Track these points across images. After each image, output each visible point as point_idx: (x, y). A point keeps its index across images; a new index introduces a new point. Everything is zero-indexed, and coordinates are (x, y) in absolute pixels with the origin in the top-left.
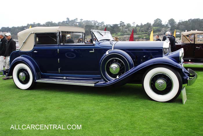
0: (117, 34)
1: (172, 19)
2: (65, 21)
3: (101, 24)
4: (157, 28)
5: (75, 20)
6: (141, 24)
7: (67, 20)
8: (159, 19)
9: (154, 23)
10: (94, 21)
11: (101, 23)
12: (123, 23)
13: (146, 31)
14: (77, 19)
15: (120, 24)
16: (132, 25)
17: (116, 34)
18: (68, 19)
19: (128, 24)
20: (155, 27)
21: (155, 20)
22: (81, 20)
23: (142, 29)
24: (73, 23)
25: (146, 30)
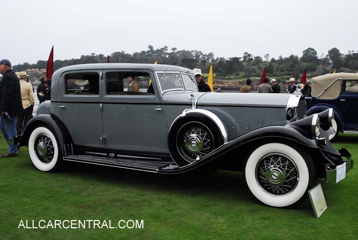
0: (238, 75)
1: (336, 49)
2: (146, 51)
3: (207, 56)
4: (308, 64)
5: (162, 49)
6: (281, 57)
7: (149, 49)
8: (312, 49)
9: (304, 56)
10: (196, 51)
11: (208, 54)
12: (249, 55)
13: (290, 70)
14: (166, 47)
15: (245, 57)
16: (264, 59)
17: (236, 75)
18: (151, 47)
19: (256, 58)
20: (305, 64)
21: (304, 51)
22: (174, 49)
23: (281, 66)
24: (159, 56)
25: (290, 68)
